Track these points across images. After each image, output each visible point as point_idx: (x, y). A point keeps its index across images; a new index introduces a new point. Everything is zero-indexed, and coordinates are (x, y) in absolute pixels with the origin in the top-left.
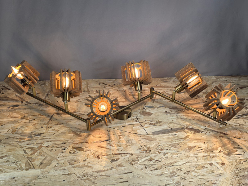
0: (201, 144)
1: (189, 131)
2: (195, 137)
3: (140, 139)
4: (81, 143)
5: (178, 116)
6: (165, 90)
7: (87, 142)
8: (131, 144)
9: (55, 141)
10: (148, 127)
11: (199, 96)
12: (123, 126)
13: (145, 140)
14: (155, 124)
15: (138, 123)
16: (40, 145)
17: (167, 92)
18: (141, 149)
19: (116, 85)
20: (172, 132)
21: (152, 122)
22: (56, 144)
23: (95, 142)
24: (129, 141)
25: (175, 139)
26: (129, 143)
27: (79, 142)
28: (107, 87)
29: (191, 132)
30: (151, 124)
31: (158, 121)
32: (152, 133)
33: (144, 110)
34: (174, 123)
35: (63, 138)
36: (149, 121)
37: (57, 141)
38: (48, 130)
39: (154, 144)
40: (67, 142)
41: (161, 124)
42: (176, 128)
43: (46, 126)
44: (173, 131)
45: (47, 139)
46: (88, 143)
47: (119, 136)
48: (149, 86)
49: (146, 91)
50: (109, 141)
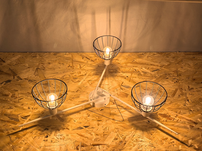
1: (162, 118)
3: (117, 126)
4: (63, 129)
7: (68, 128)
8: (108, 132)
10: (124, 111)
11: (171, 75)
12: (102, 110)
13: (122, 128)
15: (115, 106)
17: (142, 70)
20: (146, 119)
23: (75, 129)
24: (106, 128)
26: (106, 131)
28: (89, 62)
30: (127, 108)
32: (128, 118)
33: (121, 90)
40: (50, 127)
43: (33, 107)
47: (97, 122)
48: (127, 62)
49: (123, 67)
50: (88, 127)
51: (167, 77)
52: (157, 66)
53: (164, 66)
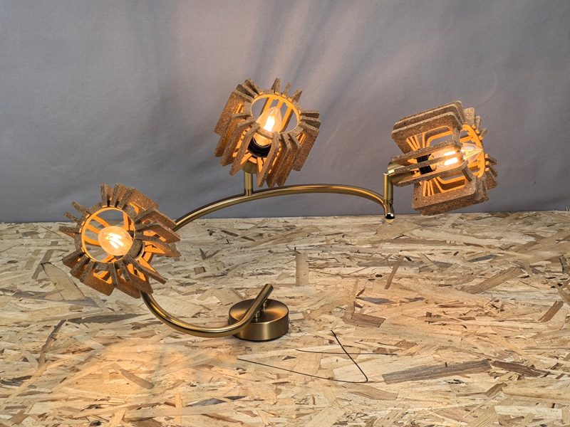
0: (541, 409)
1: (504, 372)
2: (521, 389)
3: (344, 393)
4: (153, 406)
5: (469, 329)
6: (425, 250)
7: (169, 402)
8: (313, 409)
9: (67, 400)
10: (368, 360)
11: (538, 268)
12: (289, 357)
13: (361, 399)
14: (391, 351)
15: (336, 347)
16: (19, 411)
17: (432, 258)
18: (345, 423)
19: (267, 234)
20: (448, 375)
21: (384, 346)
22: (69, 409)
23: (196, 404)
24: (306, 399)
25: (457, 396)
26: (307, 406)
27: (144, 402)
28: (235, 243)
29: (508, 375)
30: (380, 351)
31: (403, 341)
32: (383, 376)
33: (358, 309)
34: (454, 348)
35: (93, 393)
36: (374, 341)
37: (75, 399)
38: (43, 367)
39: (390, 408)
40: (105, 402)
41: (412, 350)
42: (461, 362)
43: (38, 356)
44: (451, 371)
45: (43, 393)
46: (174, 405)
47: (275, 386)
48: (375, 240)
49: (363, 253)
50: (243, 399)
51: (527, 274)
52: (489, 247)
53: (513, 248)
